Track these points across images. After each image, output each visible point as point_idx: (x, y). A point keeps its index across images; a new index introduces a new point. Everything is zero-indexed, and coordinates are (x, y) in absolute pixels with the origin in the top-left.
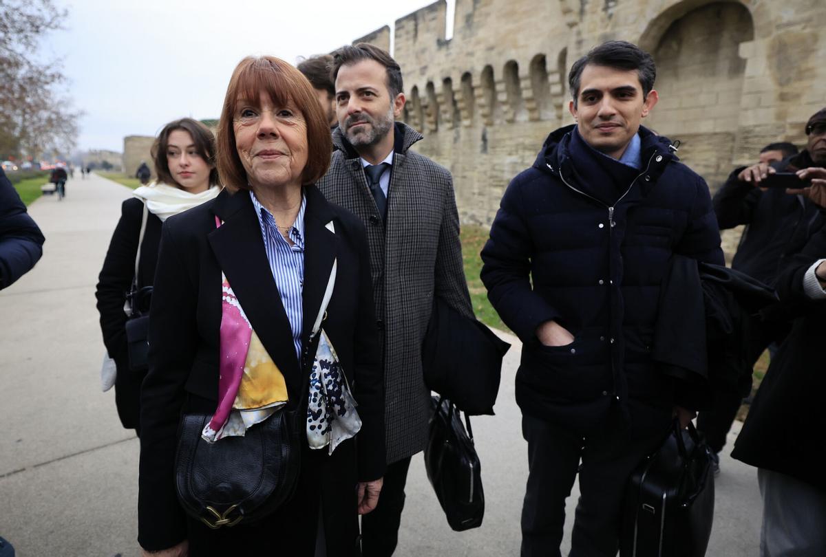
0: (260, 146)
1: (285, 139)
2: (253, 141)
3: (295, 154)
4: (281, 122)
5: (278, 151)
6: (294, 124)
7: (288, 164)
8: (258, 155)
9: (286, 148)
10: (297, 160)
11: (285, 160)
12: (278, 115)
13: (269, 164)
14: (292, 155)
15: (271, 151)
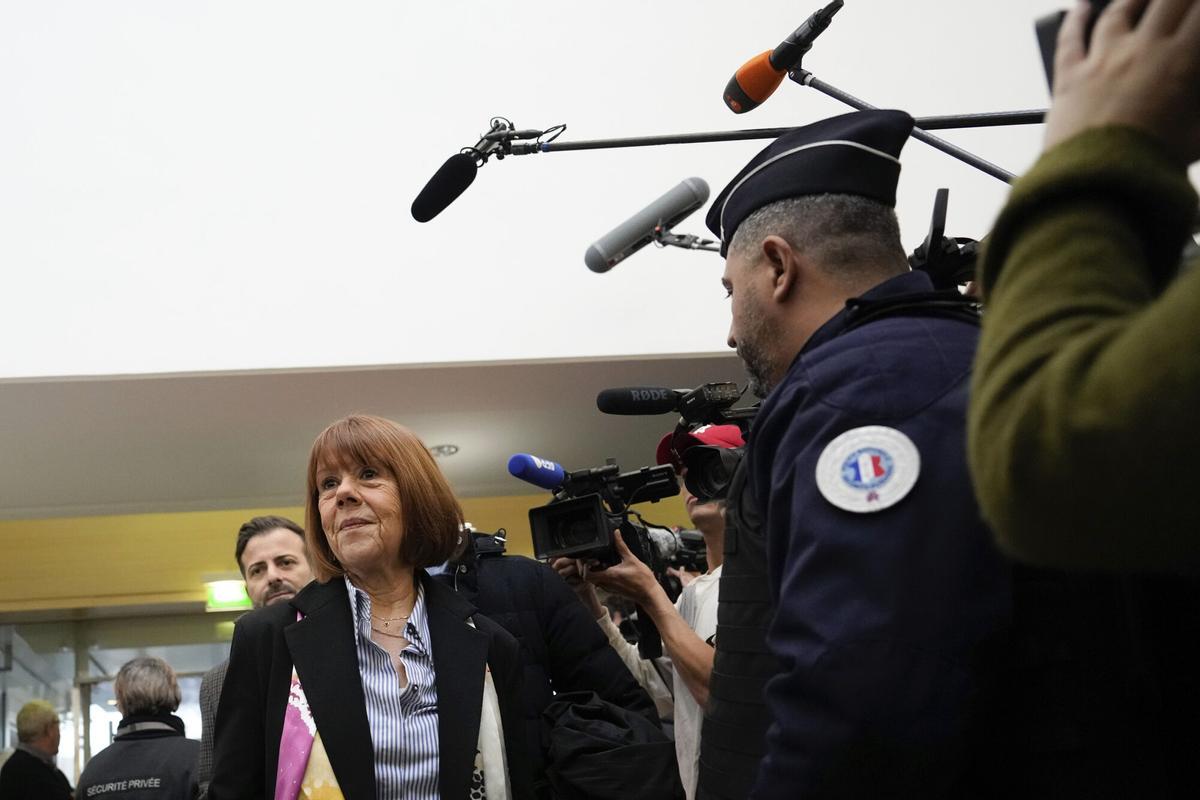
0: (342, 517)
1: (369, 504)
2: (334, 515)
3: (384, 521)
4: (364, 486)
5: (362, 519)
6: (380, 485)
7: (376, 533)
8: (341, 529)
9: (373, 514)
10: (388, 527)
11: (372, 529)
12: (361, 477)
13: (354, 537)
14: (380, 522)
15: (351, 520)
